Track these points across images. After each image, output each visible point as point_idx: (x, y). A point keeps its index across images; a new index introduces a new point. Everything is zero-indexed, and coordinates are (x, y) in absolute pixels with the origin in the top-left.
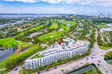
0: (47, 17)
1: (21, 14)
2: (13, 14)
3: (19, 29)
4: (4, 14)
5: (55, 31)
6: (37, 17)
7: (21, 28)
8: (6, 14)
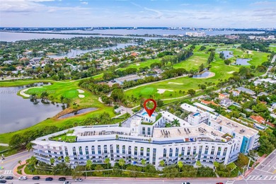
0: (194, 36)
1: (138, 28)
2: (124, 28)
3: (106, 61)
4: (107, 28)
5: (185, 75)
6: (169, 36)
7: (111, 60)
8: (111, 28)
